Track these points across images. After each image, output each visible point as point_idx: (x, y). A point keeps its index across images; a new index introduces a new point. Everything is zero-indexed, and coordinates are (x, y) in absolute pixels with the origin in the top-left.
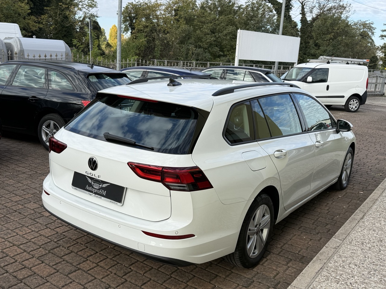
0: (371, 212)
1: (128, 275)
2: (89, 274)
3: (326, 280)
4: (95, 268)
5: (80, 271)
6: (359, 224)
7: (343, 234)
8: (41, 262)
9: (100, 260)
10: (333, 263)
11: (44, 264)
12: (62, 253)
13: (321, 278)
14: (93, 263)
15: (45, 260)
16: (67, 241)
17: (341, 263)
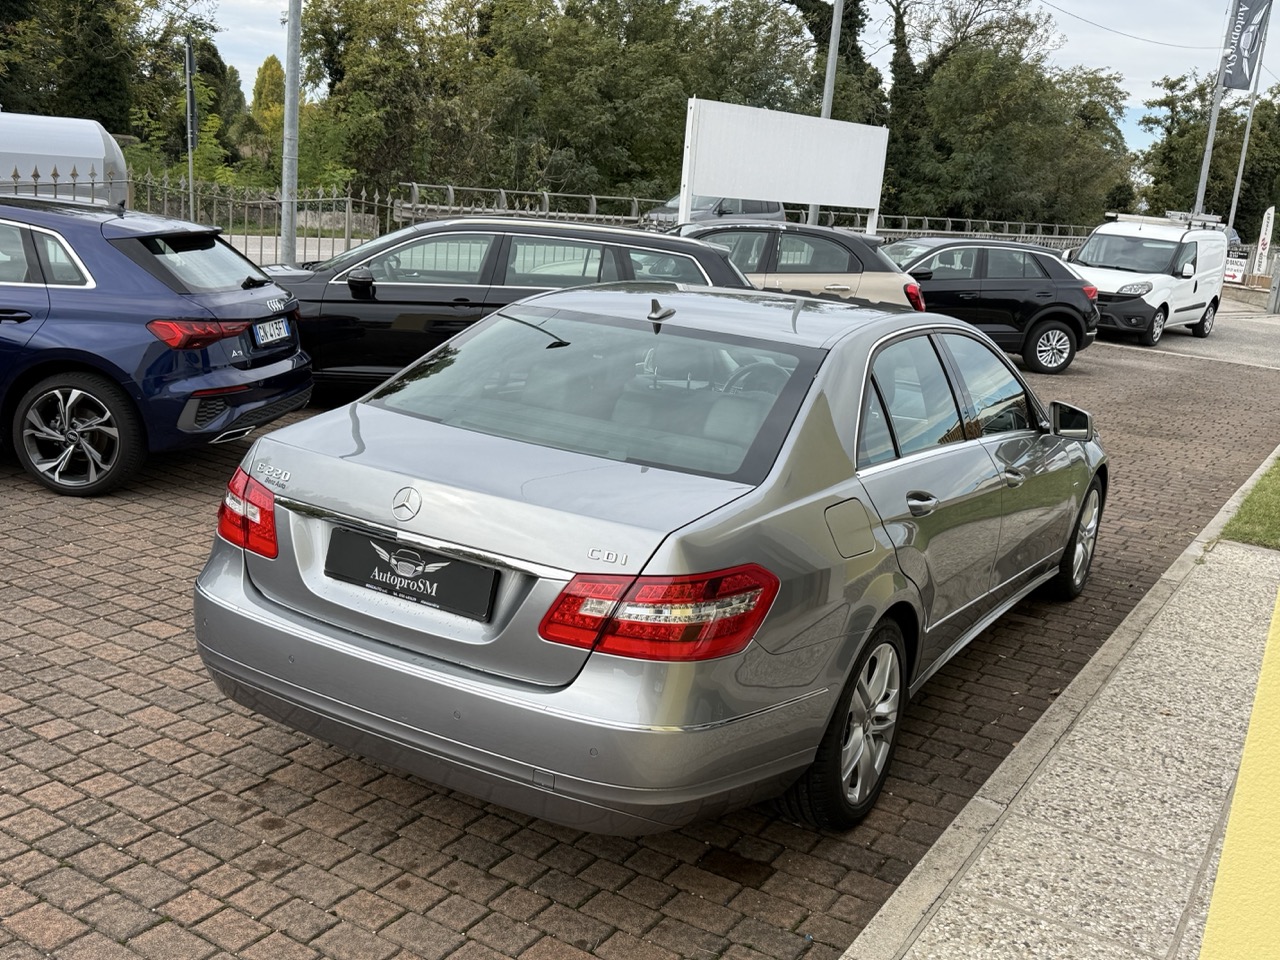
0: (1095, 711)
1: (326, 935)
2: (200, 936)
3: (952, 935)
4: (215, 916)
5: (166, 927)
6: (1058, 749)
7: (1008, 783)
8: (33, 899)
9: (233, 888)
10: (975, 881)
11: (43, 906)
12: (106, 866)
13: (937, 930)
14: (211, 896)
15: (47, 891)
16: (120, 824)
17: (999, 878)
